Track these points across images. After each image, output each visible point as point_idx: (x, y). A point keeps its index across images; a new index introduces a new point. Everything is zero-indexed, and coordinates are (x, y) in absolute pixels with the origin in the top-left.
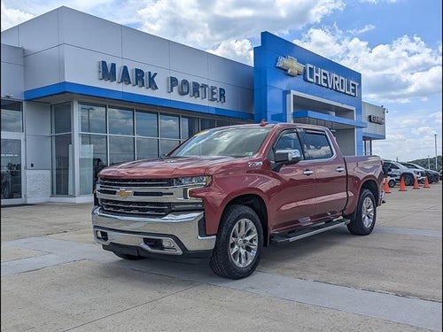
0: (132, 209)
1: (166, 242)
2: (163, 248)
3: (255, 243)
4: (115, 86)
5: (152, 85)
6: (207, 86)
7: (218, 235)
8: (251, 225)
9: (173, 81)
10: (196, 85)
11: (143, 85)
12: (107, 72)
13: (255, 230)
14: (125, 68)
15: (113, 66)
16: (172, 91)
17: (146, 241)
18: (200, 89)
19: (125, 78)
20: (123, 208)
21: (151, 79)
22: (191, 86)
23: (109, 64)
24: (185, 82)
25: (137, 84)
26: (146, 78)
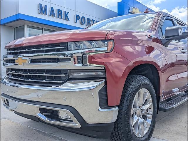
0: (30, 77)
1: (63, 114)
2: (59, 120)
3: (151, 112)
4: (47, 18)
5: (67, 18)
6: (95, 21)
7: (120, 106)
8: (148, 94)
9: (77, 17)
10: (88, 19)
11: (62, 18)
12: (43, 10)
13: (150, 99)
14: (52, 8)
15: (46, 6)
16: (77, 22)
17: (42, 111)
18: (91, 22)
19: (52, 14)
20: (23, 76)
21: (66, 16)
22: (86, 20)
23: (43, 5)
24: (83, 18)
25: (58, 17)
26: (63, 14)
